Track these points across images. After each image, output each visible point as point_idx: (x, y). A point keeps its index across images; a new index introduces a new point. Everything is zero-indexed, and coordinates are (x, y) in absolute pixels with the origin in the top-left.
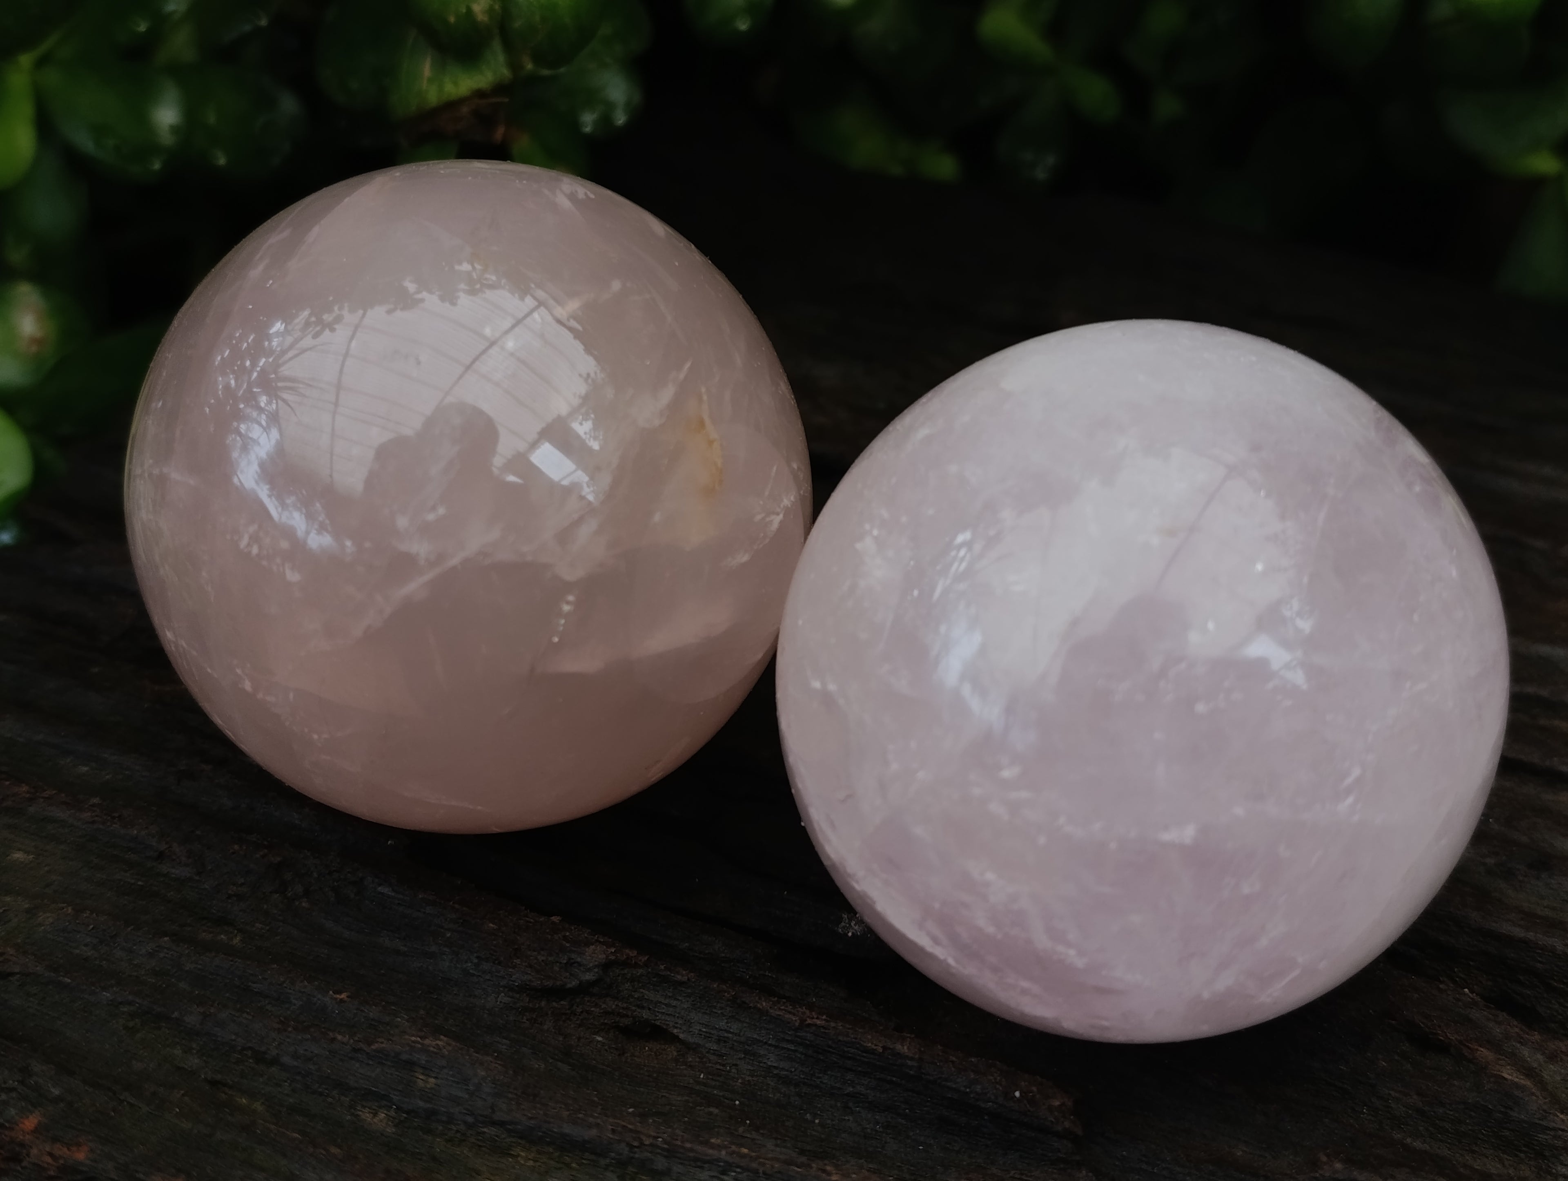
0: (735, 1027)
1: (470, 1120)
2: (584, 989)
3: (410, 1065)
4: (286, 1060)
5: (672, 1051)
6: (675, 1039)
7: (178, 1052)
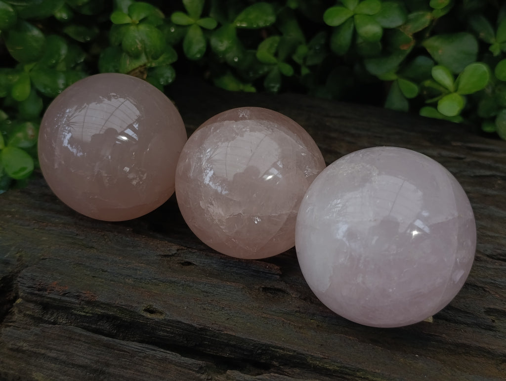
0: (206, 260)
1: (150, 279)
2: (173, 255)
3: (136, 269)
4: (109, 270)
5: (193, 267)
6: (194, 264)
7: (85, 271)
